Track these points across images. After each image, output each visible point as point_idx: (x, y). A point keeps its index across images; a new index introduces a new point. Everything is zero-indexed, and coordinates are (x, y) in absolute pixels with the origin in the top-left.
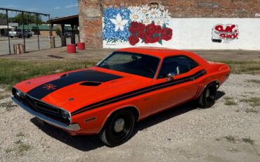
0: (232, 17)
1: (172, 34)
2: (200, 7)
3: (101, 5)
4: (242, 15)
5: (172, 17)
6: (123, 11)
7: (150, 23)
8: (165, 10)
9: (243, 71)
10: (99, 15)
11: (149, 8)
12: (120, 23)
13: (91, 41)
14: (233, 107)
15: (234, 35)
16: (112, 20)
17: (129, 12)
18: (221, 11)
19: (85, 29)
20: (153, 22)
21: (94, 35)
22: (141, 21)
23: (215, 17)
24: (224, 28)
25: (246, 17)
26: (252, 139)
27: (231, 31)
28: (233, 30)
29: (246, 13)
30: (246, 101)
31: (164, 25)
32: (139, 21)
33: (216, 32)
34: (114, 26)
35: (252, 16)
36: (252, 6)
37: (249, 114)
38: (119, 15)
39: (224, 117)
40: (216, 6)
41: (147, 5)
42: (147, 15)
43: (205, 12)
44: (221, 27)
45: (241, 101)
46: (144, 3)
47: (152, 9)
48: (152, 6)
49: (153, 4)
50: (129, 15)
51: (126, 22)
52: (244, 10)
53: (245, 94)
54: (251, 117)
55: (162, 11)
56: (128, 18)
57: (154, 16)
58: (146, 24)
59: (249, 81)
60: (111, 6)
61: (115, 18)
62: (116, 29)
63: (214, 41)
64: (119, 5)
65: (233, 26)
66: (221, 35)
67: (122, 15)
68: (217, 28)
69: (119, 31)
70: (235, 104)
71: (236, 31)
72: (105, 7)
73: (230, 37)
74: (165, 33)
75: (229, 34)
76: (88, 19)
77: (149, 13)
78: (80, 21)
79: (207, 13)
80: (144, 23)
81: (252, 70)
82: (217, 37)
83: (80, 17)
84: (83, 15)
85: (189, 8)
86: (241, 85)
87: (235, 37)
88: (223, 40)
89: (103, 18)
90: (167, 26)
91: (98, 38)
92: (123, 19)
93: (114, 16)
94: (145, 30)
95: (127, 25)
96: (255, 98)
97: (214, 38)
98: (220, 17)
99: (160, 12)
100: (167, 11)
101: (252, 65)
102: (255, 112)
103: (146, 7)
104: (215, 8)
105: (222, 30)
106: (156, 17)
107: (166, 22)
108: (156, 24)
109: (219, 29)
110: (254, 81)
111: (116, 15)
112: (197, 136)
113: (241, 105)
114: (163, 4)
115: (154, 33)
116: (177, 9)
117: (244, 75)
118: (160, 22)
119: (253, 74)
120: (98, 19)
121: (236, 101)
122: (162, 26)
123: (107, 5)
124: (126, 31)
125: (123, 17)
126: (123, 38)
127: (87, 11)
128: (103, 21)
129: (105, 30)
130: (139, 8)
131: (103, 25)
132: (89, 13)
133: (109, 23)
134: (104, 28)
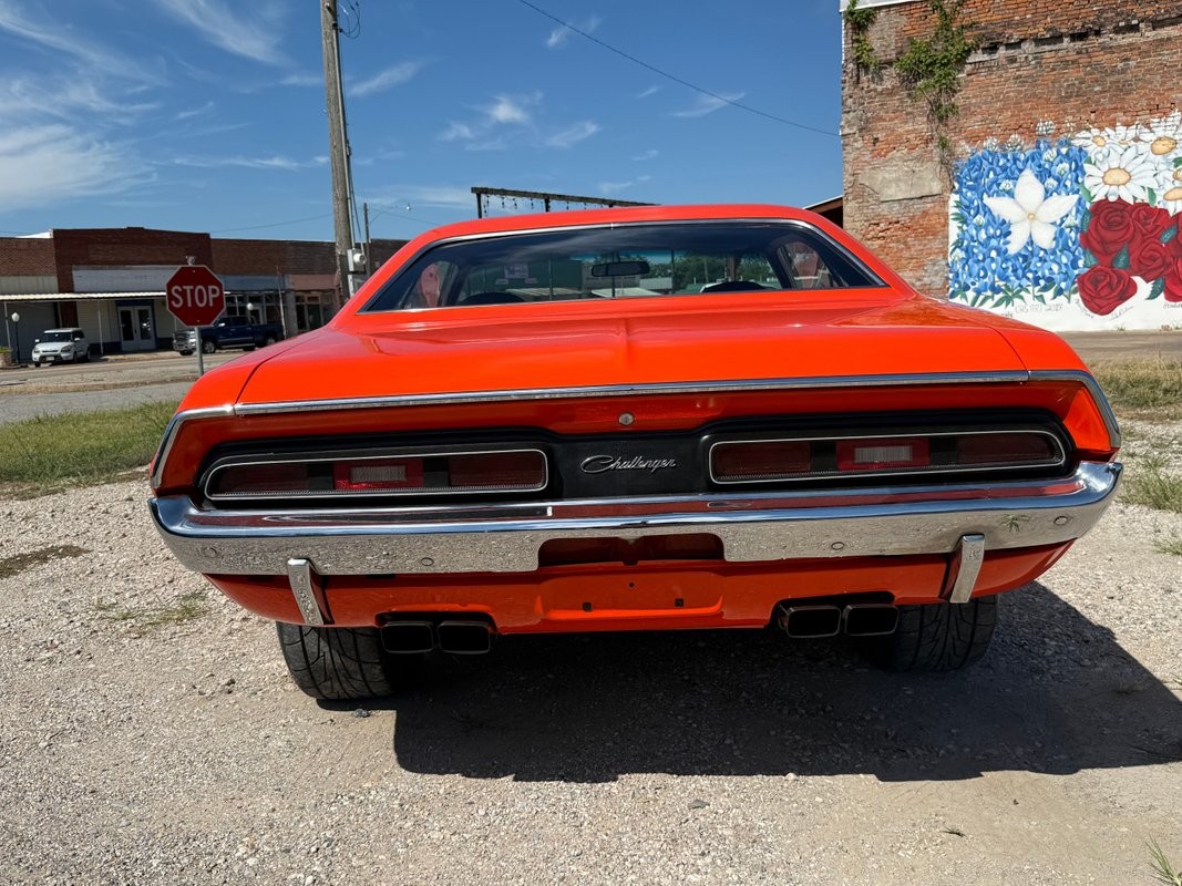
3: (944, 145)
6: (1049, 155)
10: (936, 187)
12: (1034, 212)
16: (998, 205)
17: (1078, 160)
22: (1143, 197)
32: (1131, 194)
34: (1005, 230)
38: (1028, 177)
41: (1175, 118)
46: (1158, 110)
50: (1079, 170)
51: (1064, 204)
56: (1078, 188)
58: (1174, 209)
60: (991, 143)
61: (1010, 194)
62: (1015, 245)
64: (1029, 131)
67: (1043, 175)
69: (1029, 253)
72: (964, 148)
76: (885, 209)
78: (848, 222)
80: (1159, 203)
83: (847, 209)
84: (861, 192)
89: (955, 198)
92: (1048, 193)
93: (1006, 185)
94: (1167, 236)
95: (1071, 221)
103: (1172, 126)
111: (1014, 178)
120: (928, 205)
123: (974, 138)
124: (1066, 248)
125: (1051, 182)
126: (1050, 280)
127: (880, 176)
128: (952, 210)
129: (960, 254)
130: (1132, 132)
131: (954, 230)
132: (889, 182)
133: (980, 219)
134: (958, 244)
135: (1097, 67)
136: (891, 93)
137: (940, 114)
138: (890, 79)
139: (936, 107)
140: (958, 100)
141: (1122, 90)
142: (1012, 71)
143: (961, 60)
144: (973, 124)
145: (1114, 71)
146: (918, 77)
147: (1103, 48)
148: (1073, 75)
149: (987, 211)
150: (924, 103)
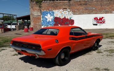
0: (102, 13)
1: (74, 22)
2: (86, 9)
3: (40, 10)
4: (107, 12)
5: (74, 14)
6: (51, 12)
7: (64, 17)
8: (70, 11)
9: (107, 37)
10: (40, 14)
11: (63, 10)
12: (49, 18)
13: (36, 27)
14: (100, 54)
15: (103, 22)
16: (46, 17)
17: (53, 13)
18: (97, 11)
19: (33, 21)
20: (65, 17)
21: (37, 23)
22: (59, 17)
23: (94, 14)
24: (98, 19)
25: (108, 13)
26: (108, 68)
27: (102, 20)
28: (103, 19)
29: (108, 11)
30: (107, 51)
31: (70, 18)
32: (58, 16)
33: (94, 21)
34: (47, 19)
35: (111, 13)
36: (111, 8)
37: (108, 57)
38: (49, 14)
39: (96, 59)
40: (94, 9)
41: (62, 9)
42: (62, 14)
43: (89, 11)
44: (97, 18)
45: (105, 51)
46: (60, 9)
47: (64, 11)
48: (64, 10)
49: (65, 9)
50: (53, 14)
51: (52, 17)
52: (107, 10)
53: (107, 48)
54: (109, 58)
55: (69, 12)
56: (53, 16)
57: (65, 14)
58: (62, 18)
59: (109, 42)
60: (45, 10)
61: (47, 16)
62: (48, 21)
63: (94, 25)
64: (49, 10)
65: (103, 18)
66: (97, 22)
67: (50, 14)
68: (95, 19)
69: (49, 22)
70: (101, 52)
71: (104, 20)
72: (42, 11)
73: (102, 23)
74: (71, 22)
75: (101, 21)
76: (35, 16)
77: (63, 13)
78: (31, 17)
79: (90, 12)
80: (61, 17)
81: (111, 37)
82: (95, 23)
83: (31, 16)
84: (32, 14)
85: (81, 10)
86: (105, 44)
87: (104, 22)
88: (98, 24)
89: (42, 16)
90: (72, 19)
91: (39, 25)
92: (51, 16)
94: (61, 21)
95: (53, 19)
96: (112, 50)
97: (94, 23)
98: (96, 14)
99: (68, 12)
100: (71, 12)
101: (111, 35)
102: (111, 56)
103: (61, 10)
104: (93, 10)
105: (97, 20)
106: (66, 15)
107: (71, 17)
108: (66, 18)
109: (96, 19)
110: (112, 42)
111: (47, 14)
112: (81, 68)
113: (105, 53)
114: (69, 9)
115: (65, 22)
116: (76, 10)
117: (107, 39)
118: (68, 17)
119: (112, 39)
120: (39, 16)
121: (102, 51)
122: (69, 18)
123: (43, 10)
124: (52, 21)
125: (51, 15)
126: (51, 25)
127: (34, 13)
128: (42, 17)
129: (42, 21)
130: (58, 11)
131: (42, 19)
132: (35, 14)
133: (44, 18)
134: (42, 20)
135: (55, 4)
136: (35, 4)
137: (40, 7)
138: (34, 3)
139: (39, 6)
140: (42, 6)
141: (57, 6)
142: (47, 3)
143: (42, 2)
144: (43, 8)
145: (56, 5)
146: (37, 3)
147: (55, 2)
148: (53, 4)
149: (45, 17)
150: (38, 6)
